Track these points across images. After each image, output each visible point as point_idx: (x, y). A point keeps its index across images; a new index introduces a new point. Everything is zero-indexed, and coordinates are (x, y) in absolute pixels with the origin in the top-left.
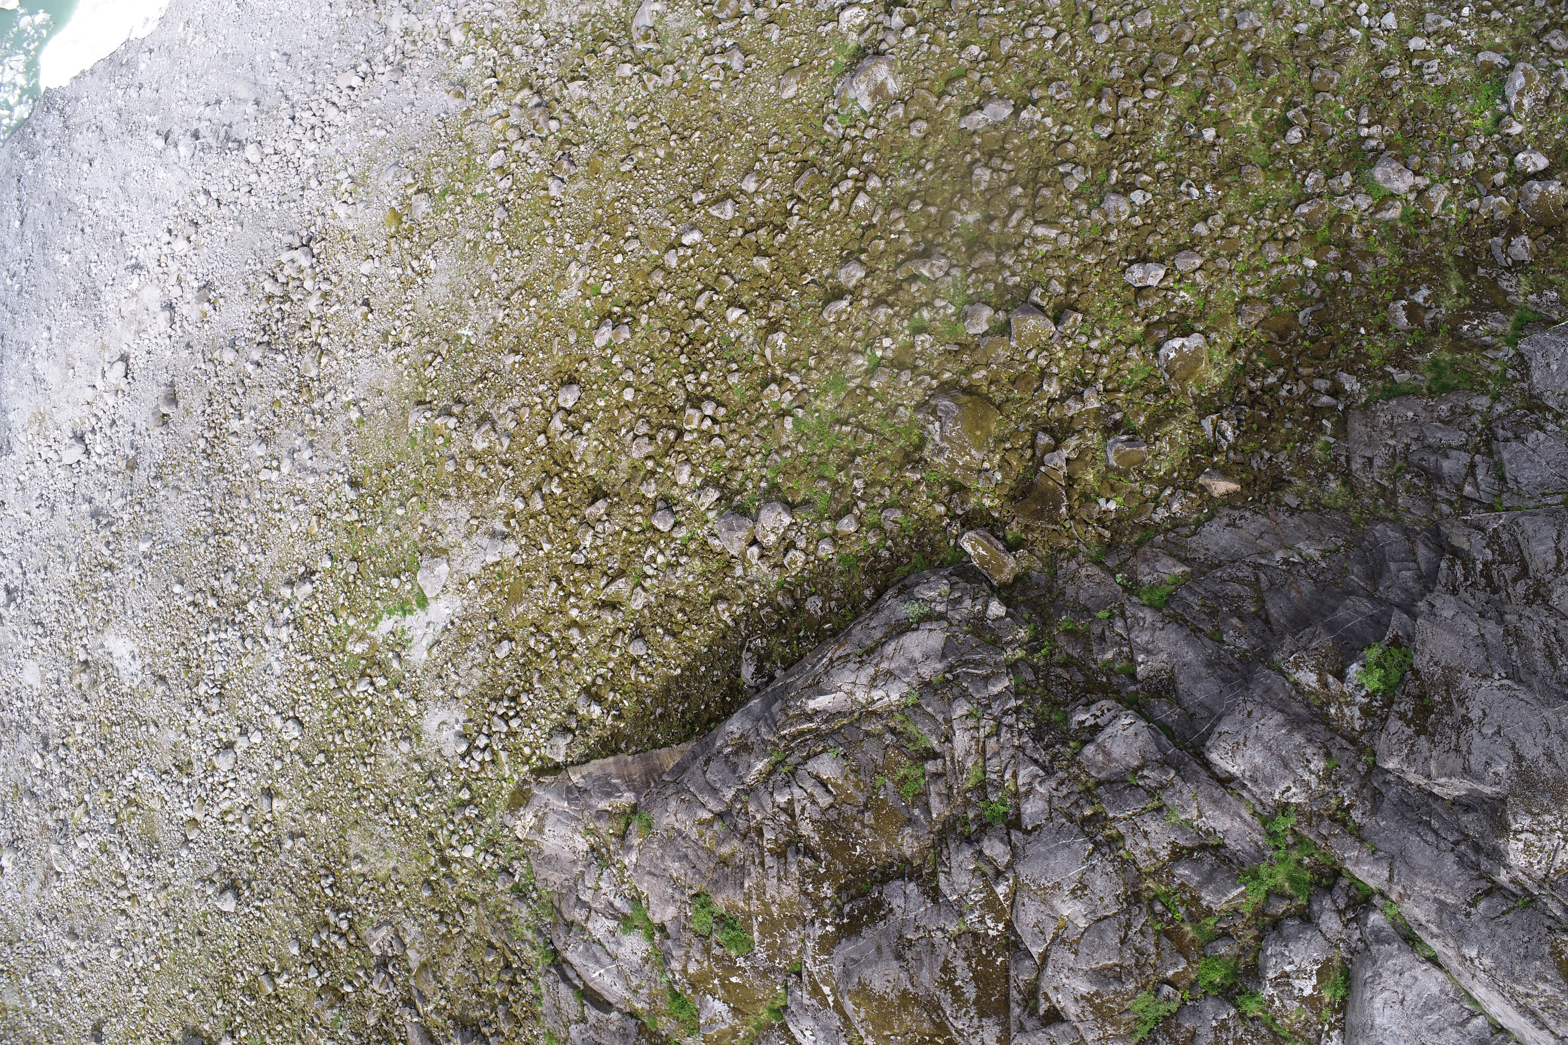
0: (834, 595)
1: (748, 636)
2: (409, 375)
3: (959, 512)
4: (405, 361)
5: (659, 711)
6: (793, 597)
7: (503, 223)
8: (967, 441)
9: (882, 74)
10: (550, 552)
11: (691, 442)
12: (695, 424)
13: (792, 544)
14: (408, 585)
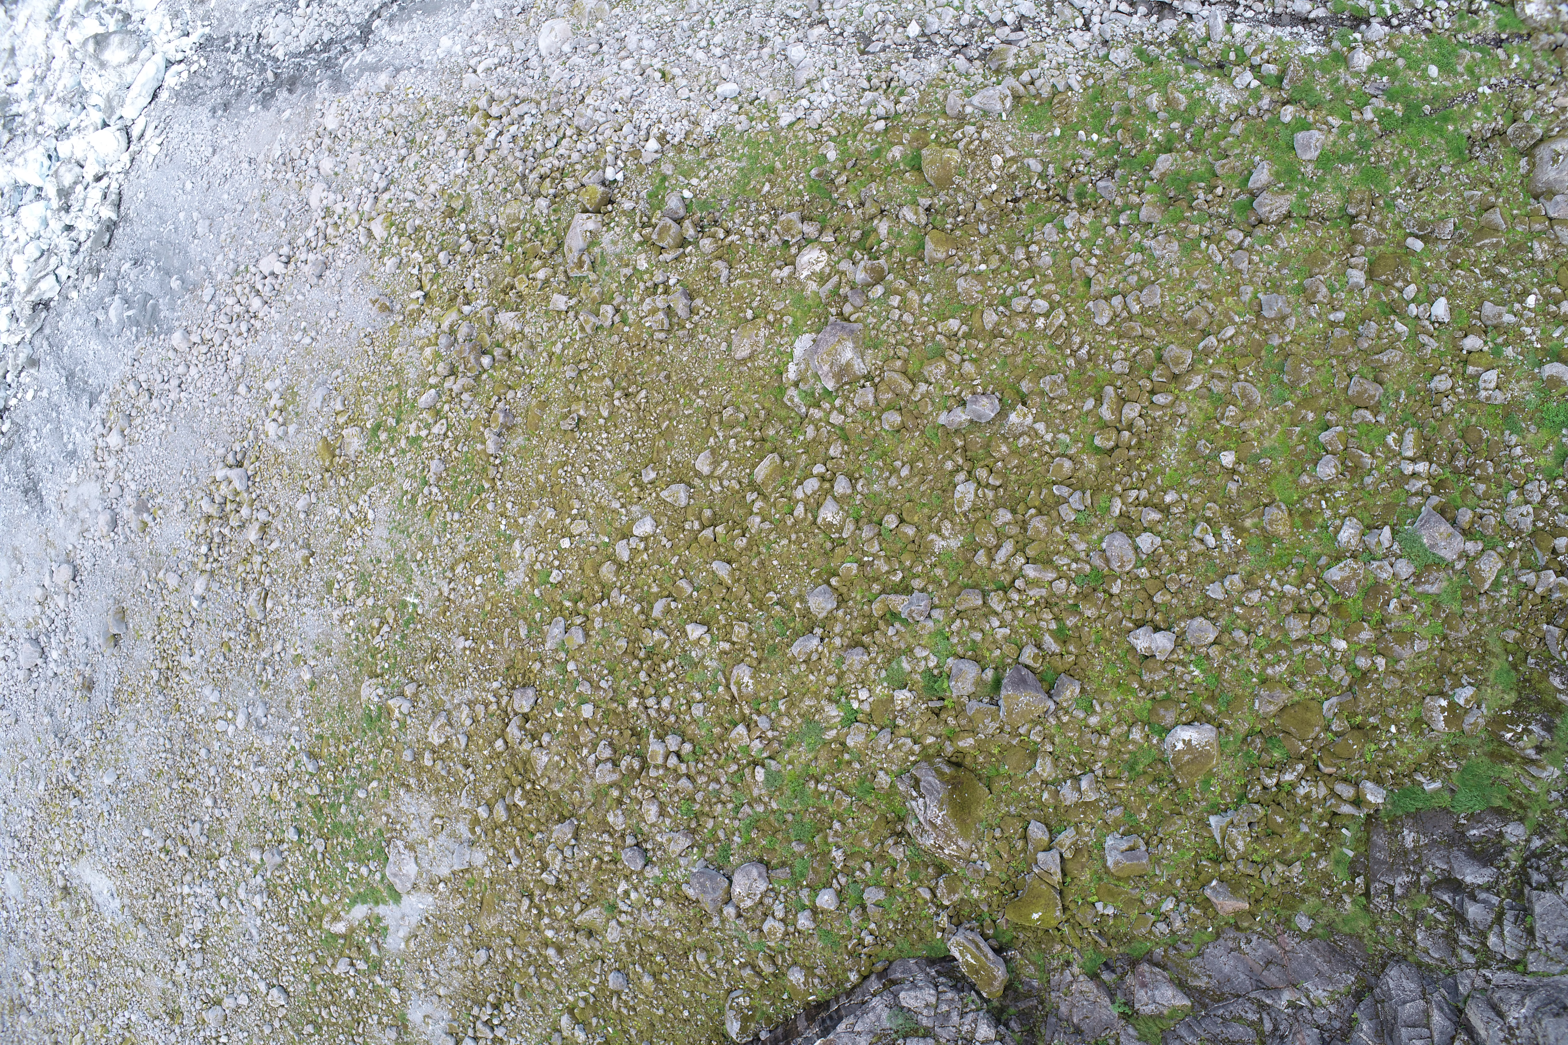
0: (817, 971)
1: (730, 989)
2: (357, 639)
3: (946, 903)
4: (352, 623)
6: (774, 963)
7: (440, 478)
8: (954, 830)
9: (848, 353)
10: (519, 867)
11: (657, 778)
12: (660, 761)
13: (770, 911)
14: (378, 875)
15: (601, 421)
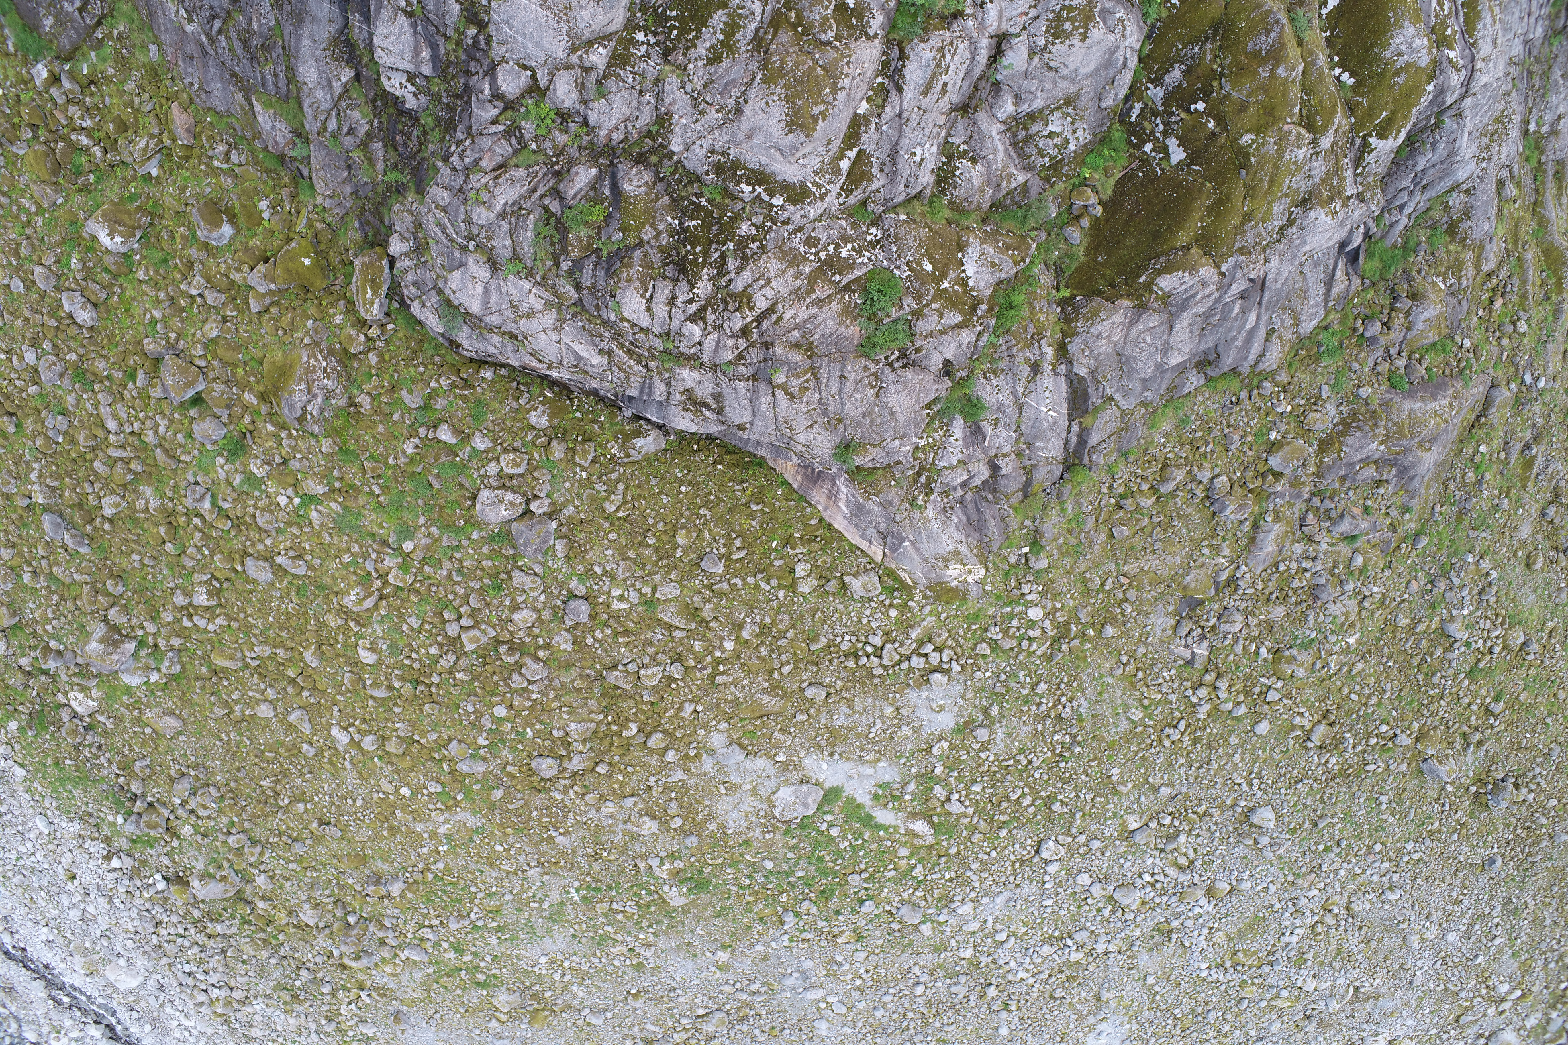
0: (515, 405)
1: (620, 465)
3: (362, 338)
6: (549, 444)
8: (299, 370)
9: (94, 646)
10: (691, 701)
11: (494, 628)
12: (475, 633)
13: (500, 475)
14: (828, 817)
15: (309, 806)
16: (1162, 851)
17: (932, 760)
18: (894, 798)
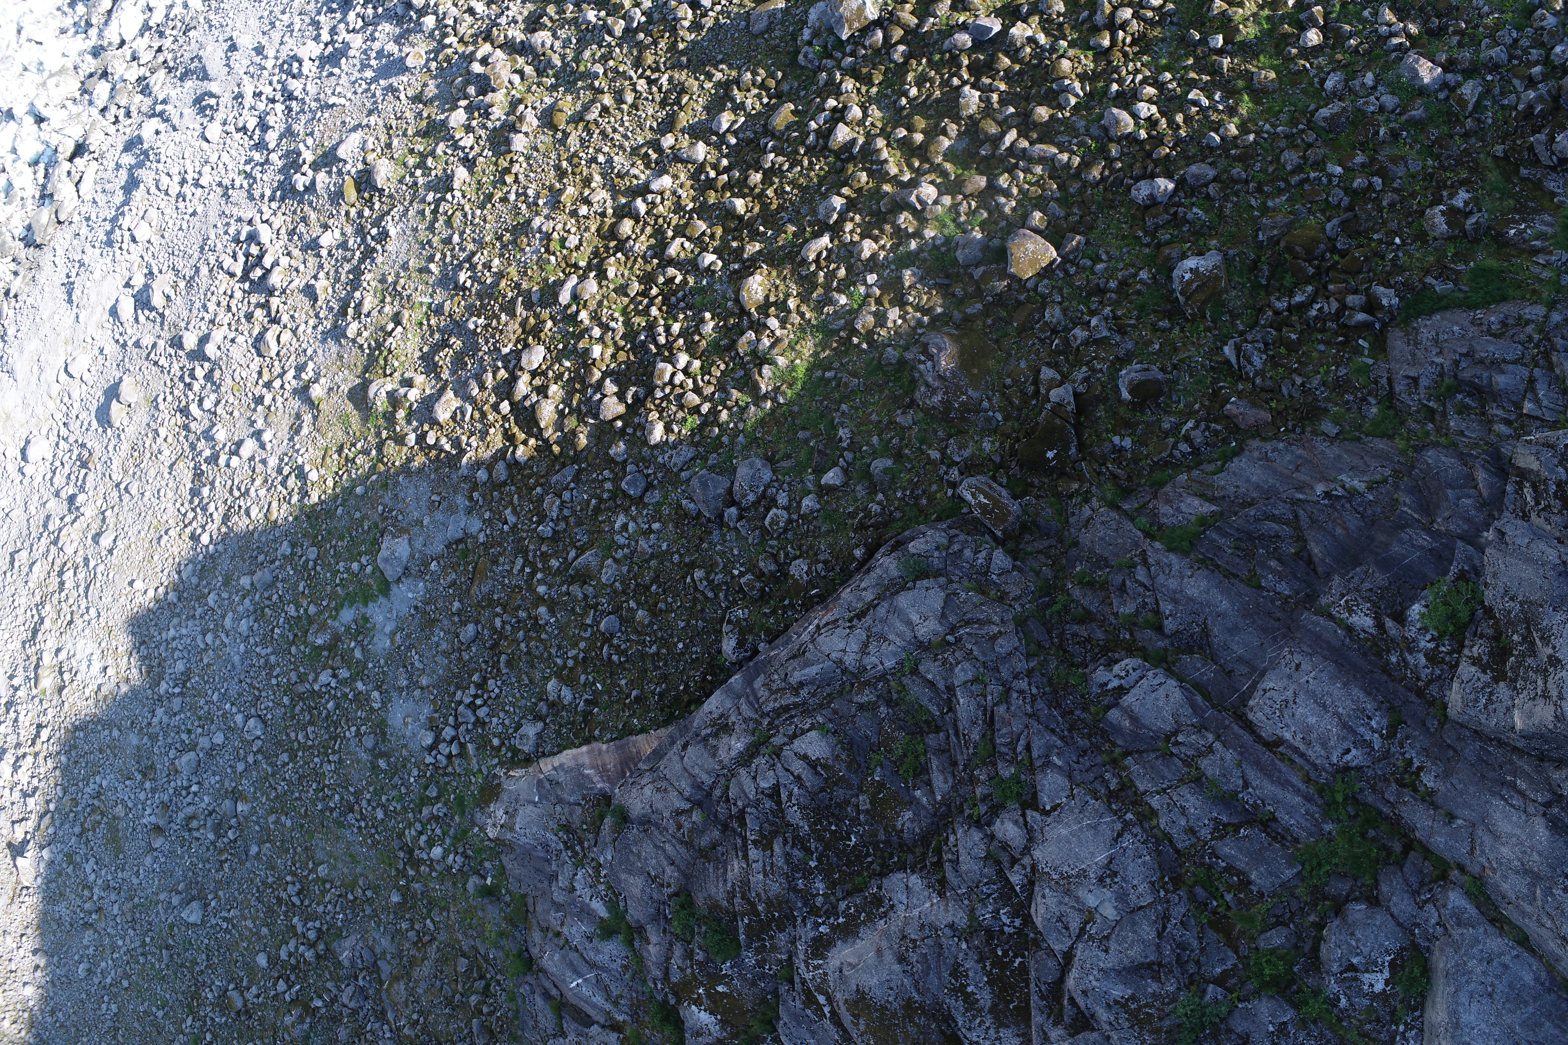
0: (821, 557)
1: (728, 608)
3: (957, 459)
4: (365, 334)
5: (634, 693)
6: (776, 562)
7: (463, 184)
8: (963, 380)
9: (859, 0)
10: (515, 525)
11: (662, 399)
12: (667, 380)
13: (773, 503)
14: (369, 569)
15: (624, 107)
16: (210, 814)
17: (370, 687)
18: (359, 632)
